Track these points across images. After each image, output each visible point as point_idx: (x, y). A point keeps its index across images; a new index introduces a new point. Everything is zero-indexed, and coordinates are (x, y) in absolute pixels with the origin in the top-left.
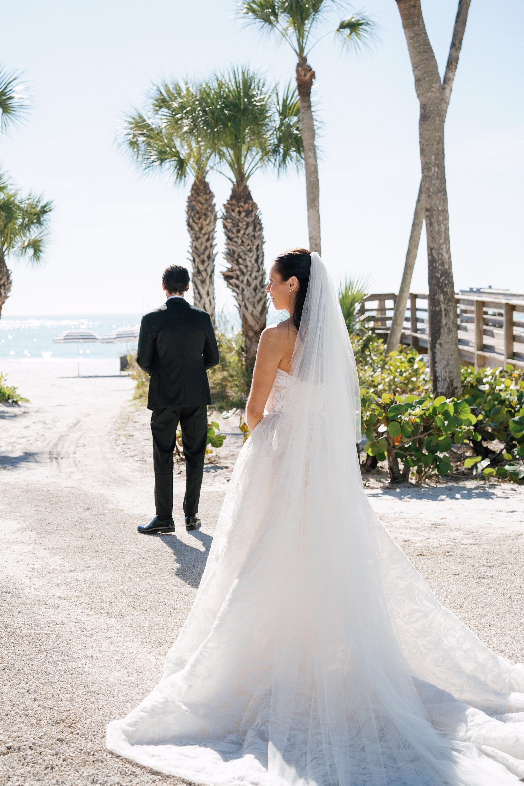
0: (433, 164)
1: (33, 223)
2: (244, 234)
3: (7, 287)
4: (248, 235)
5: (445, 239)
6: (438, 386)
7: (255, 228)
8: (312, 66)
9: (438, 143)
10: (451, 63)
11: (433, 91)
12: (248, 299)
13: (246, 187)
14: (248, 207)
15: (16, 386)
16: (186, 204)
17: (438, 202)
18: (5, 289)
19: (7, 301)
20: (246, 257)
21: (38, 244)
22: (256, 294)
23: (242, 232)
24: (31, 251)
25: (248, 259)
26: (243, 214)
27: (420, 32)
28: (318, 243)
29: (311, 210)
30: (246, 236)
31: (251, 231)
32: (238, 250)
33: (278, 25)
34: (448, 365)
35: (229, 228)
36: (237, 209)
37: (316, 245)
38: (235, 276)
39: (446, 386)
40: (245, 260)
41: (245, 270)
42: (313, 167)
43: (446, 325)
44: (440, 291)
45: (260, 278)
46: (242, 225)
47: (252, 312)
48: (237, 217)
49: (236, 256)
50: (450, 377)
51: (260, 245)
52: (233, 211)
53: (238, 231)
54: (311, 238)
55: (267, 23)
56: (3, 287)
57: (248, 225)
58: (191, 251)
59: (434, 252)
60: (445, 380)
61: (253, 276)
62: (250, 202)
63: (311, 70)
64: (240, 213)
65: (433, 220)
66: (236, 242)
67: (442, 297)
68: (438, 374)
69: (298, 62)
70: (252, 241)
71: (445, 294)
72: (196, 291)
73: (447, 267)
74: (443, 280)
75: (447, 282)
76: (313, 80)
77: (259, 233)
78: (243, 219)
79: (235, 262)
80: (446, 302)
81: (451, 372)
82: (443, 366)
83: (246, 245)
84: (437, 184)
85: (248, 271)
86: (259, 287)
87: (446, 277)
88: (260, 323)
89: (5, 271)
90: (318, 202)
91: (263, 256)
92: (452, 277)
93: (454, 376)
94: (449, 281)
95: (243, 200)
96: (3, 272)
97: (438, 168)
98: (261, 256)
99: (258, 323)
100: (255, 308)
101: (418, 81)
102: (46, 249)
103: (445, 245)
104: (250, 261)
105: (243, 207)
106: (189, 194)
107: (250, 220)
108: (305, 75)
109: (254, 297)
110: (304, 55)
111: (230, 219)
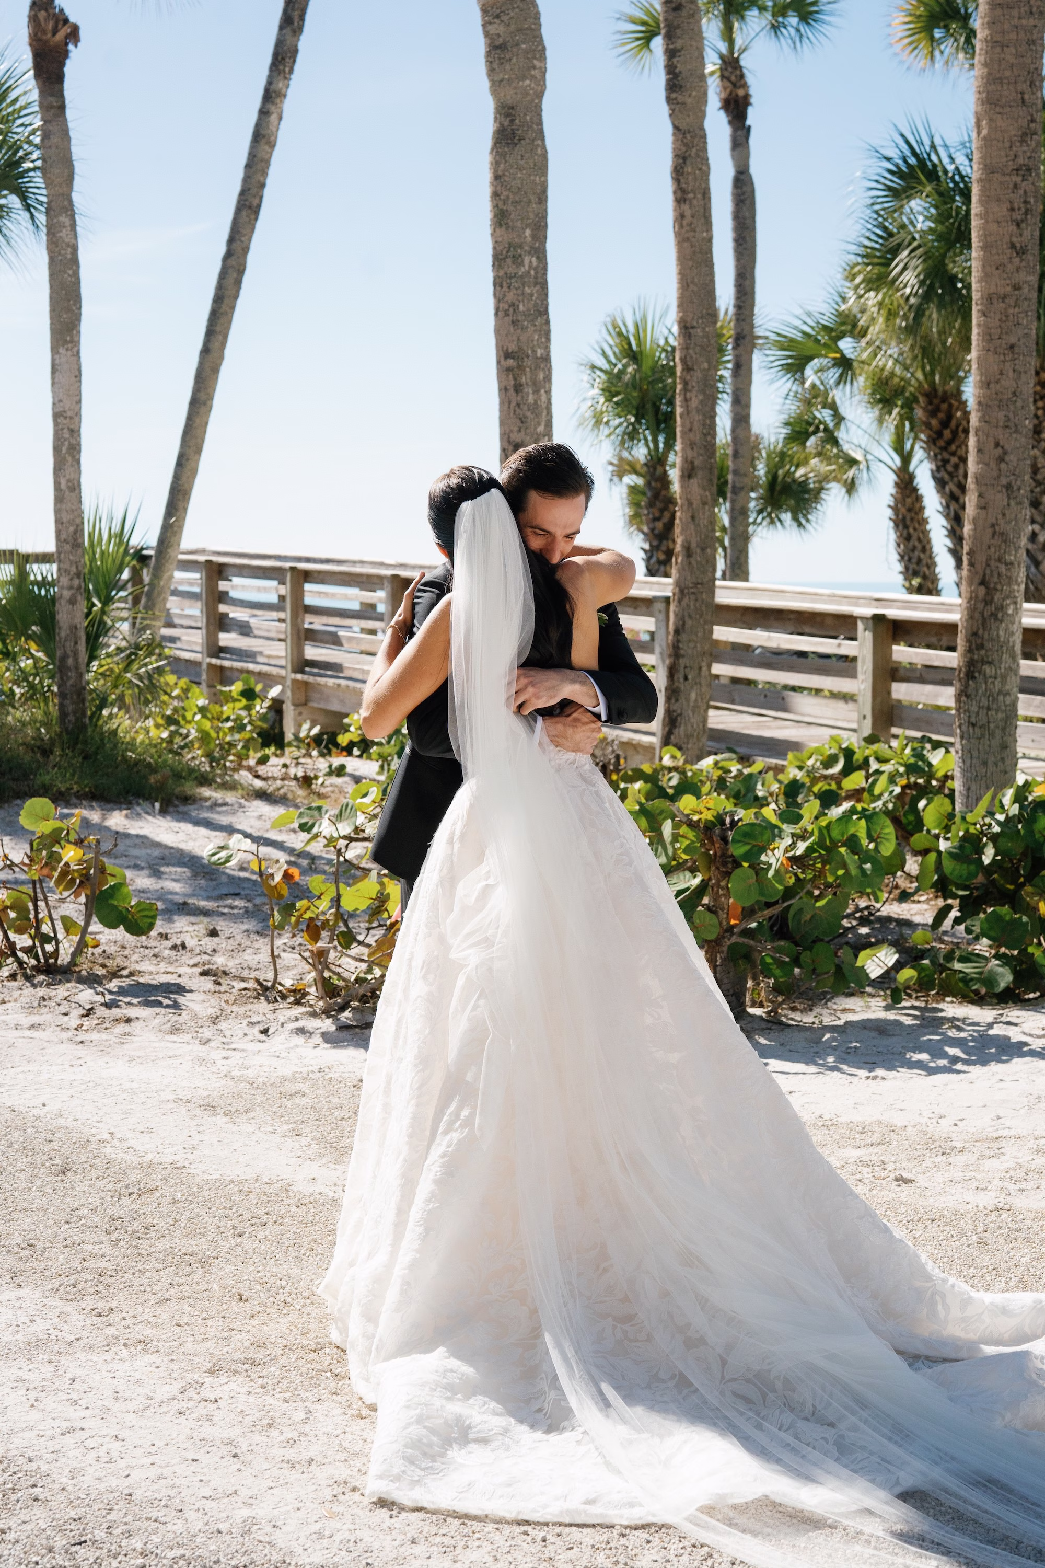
10: (283, 59)
63: (66, 21)
76: (71, 47)
90: (79, 332)
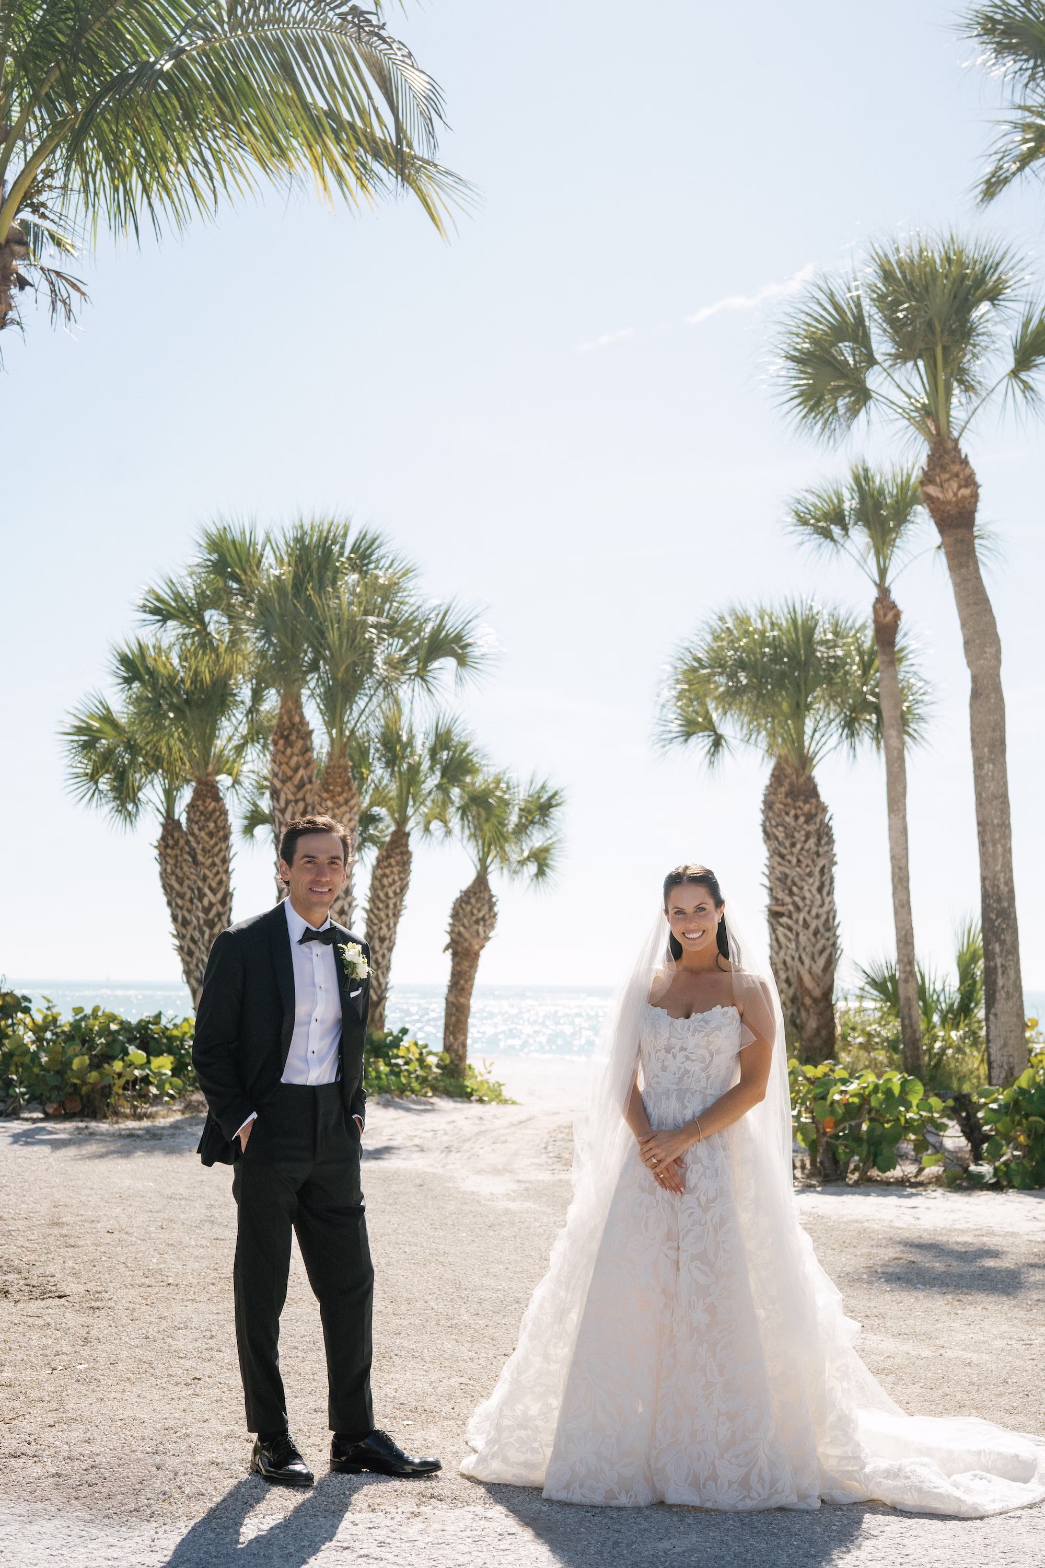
0: (986, 759)
1: (532, 822)
2: (802, 849)
3: (488, 922)
4: (808, 851)
5: (1003, 866)
6: (993, 1075)
7: (819, 840)
8: (898, 602)
9: (994, 730)
11: (986, 659)
12: (804, 949)
13: (810, 779)
14: (810, 809)
15: (501, 1082)
16: (762, 798)
17: (993, 812)
18: (485, 925)
19: (488, 945)
20: (804, 884)
21: (543, 855)
22: (817, 942)
23: (799, 846)
24: (532, 868)
25: (806, 888)
26: (802, 819)
27: (969, 577)
28: (903, 865)
29: (892, 816)
30: (804, 853)
31: (813, 845)
32: (792, 873)
33: (848, 544)
34: (1005, 1045)
35: (780, 839)
36: (792, 812)
37: (900, 868)
38: (786, 913)
39: (1003, 1076)
40: (801, 888)
41: (801, 904)
42: (896, 752)
43: (1003, 987)
44: (994, 939)
45: (824, 917)
46: (800, 836)
47: (811, 967)
48: (793, 823)
49: (789, 882)
50: (1009, 1063)
51: (827, 866)
52: (787, 814)
53: (793, 845)
54: (893, 858)
55: (829, 540)
56: (482, 923)
57: (808, 836)
58: (767, 872)
59: (987, 882)
60: (1002, 1066)
61: (814, 913)
62: (814, 801)
64: (796, 817)
65: (986, 839)
66: (790, 862)
67: (997, 948)
68: (992, 1058)
69: (877, 596)
70: (813, 861)
71: (1002, 943)
72: (774, 936)
73: (1005, 904)
74: (999, 924)
75: (1004, 926)
77: (826, 848)
78: (801, 826)
79: (787, 892)
80: (1004, 954)
81: (1011, 1055)
82: (998, 1047)
83: (804, 865)
84: (992, 787)
85: (805, 906)
86: (822, 929)
87: (1004, 919)
88: (822, 985)
89: (487, 898)
91: (832, 882)
92: (1015, 919)
93: (1015, 1061)
94: (1008, 925)
95: (802, 798)
96: (484, 899)
97: (994, 764)
98: (827, 883)
99: (818, 985)
100: (815, 962)
101: (966, 643)
102: (559, 863)
103: (1002, 874)
104: (810, 890)
105: (801, 809)
106: (767, 782)
107: (812, 828)
108: (885, 615)
109: (814, 946)
110: (887, 585)
111: (782, 825)
